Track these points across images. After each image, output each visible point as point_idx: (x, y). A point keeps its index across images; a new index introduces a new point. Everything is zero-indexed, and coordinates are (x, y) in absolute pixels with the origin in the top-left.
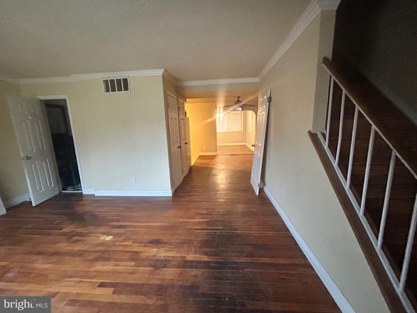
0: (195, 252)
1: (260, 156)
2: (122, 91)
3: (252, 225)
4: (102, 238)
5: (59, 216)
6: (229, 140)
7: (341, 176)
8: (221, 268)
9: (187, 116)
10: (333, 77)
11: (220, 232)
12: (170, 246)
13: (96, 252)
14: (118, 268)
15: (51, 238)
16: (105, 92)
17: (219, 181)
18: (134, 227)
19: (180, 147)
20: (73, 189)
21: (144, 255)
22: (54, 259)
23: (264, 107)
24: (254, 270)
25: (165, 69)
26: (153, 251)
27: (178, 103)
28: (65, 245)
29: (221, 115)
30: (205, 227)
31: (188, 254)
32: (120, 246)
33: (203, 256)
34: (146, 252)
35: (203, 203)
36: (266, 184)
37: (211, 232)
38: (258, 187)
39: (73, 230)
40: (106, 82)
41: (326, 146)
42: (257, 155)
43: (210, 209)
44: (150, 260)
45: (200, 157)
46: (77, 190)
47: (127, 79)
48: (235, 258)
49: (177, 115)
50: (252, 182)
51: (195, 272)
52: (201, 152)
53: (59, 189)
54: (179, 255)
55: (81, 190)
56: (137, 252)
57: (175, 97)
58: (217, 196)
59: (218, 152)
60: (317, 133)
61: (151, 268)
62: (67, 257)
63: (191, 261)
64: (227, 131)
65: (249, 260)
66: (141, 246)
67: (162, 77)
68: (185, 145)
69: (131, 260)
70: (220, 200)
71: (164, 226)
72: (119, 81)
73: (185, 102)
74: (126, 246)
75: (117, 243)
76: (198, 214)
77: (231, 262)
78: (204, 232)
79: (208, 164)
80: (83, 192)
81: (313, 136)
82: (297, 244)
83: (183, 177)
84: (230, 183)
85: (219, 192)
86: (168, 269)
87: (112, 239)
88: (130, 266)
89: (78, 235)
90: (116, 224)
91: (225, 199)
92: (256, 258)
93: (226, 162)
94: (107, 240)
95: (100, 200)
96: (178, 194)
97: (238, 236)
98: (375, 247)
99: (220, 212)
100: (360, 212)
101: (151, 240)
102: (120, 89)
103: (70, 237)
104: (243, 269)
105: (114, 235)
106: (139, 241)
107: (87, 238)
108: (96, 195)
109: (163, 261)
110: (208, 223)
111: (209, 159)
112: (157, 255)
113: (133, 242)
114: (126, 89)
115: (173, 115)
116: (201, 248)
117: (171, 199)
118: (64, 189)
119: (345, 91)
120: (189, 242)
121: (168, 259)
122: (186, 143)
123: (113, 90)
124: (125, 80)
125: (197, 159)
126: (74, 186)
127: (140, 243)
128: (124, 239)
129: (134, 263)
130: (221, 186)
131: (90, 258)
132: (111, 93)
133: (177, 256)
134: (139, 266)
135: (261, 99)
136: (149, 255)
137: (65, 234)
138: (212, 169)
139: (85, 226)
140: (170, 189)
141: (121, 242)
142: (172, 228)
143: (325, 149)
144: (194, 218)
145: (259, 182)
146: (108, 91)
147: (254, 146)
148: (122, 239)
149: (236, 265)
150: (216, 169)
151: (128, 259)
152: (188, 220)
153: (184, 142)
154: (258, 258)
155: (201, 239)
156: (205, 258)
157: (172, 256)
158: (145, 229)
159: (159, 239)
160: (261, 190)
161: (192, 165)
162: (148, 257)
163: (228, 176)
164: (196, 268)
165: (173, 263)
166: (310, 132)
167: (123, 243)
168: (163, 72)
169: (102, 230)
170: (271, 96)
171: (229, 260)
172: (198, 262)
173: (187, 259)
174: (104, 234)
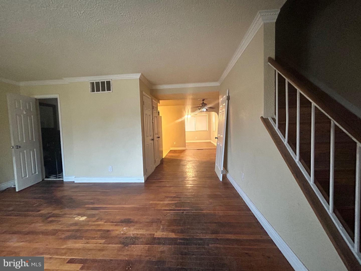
0: (163, 230)
1: (223, 145)
2: (105, 91)
3: (216, 206)
4: (76, 219)
5: (39, 200)
6: (196, 138)
7: (291, 151)
8: (187, 244)
9: (160, 115)
10: (277, 71)
11: (187, 212)
12: (140, 225)
13: (68, 231)
14: (88, 245)
15: (28, 219)
16: (91, 92)
17: (187, 170)
18: (108, 208)
19: (153, 140)
20: (56, 177)
21: (114, 234)
22: (28, 238)
23: (224, 104)
24: (218, 246)
25: (142, 74)
26: (123, 230)
27: (152, 104)
28: (40, 225)
29: (189, 116)
30: (173, 208)
31: (156, 232)
32: (92, 225)
33: (171, 234)
34: (117, 230)
35: (172, 188)
36: (229, 172)
37: (179, 212)
38: (222, 173)
39: (50, 212)
40: (93, 84)
41: (276, 128)
42: (219, 145)
43: (179, 193)
44: (120, 238)
45: (171, 151)
46: (59, 178)
47: (110, 81)
48: (201, 235)
49: (151, 112)
50: (216, 170)
51: (162, 248)
52: (172, 147)
53: (42, 177)
54: (148, 232)
55: (62, 178)
56: (108, 231)
57: (150, 98)
58: (186, 182)
59: (187, 148)
60: (268, 118)
61: (120, 245)
62: (41, 236)
63: (159, 239)
64: (194, 130)
65: (214, 236)
66: (112, 225)
67: (139, 80)
68: (157, 139)
69: (102, 237)
70: (187, 185)
71: (135, 208)
72: (103, 83)
73: (158, 103)
74: (99, 225)
75: (90, 223)
76: (167, 197)
77: (197, 239)
78: (172, 212)
79: (178, 157)
80: (64, 179)
81: (265, 121)
82: (258, 222)
83: (155, 167)
84: (197, 172)
85: (186, 178)
86: (137, 246)
87: (86, 219)
88: (100, 244)
89: (54, 217)
90: (91, 206)
91: (193, 184)
92: (220, 235)
93: (193, 155)
94: (81, 221)
95: (79, 186)
96: (151, 181)
97: (204, 215)
98: (327, 211)
99: (187, 195)
100: (311, 180)
101: (123, 220)
102: (103, 90)
103: (46, 218)
104: (208, 245)
105: (89, 216)
106: (111, 220)
107: (61, 219)
108: (75, 182)
109: (132, 238)
110: (176, 205)
111: (178, 153)
112: (127, 233)
113: (105, 222)
114: (109, 89)
115: (148, 112)
116: (169, 226)
117: (143, 185)
118: (46, 177)
119: (288, 80)
120: (158, 221)
121: (137, 236)
122: (159, 137)
123: (98, 90)
124: (109, 83)
125: (169, 153)
126: (57, 175)
127: (112, 222)
128: (97, 219)
129: (104, 241)
130: (189, 174)
131: (63, 236)
132: (95, 92)
133: (145, 234)
134: (109, 244)
135: (221, 98)
136: (119, 233)
137: (41, 216)
138: (181, 160)
139: (62, 208)
140: (143, 176)
141: (94, 222)
142: (143, 209)
143: (276, 130)
144: (163, 200)
145: (222, 169)
146: (93, 91)
147: (217, 138)
148: (94, 219)
149: (202, 242)
150: (184, 161)
151: (100, 237)
152: (158, 202)
153: (157, 136)
154: (222, 235)
155: (169, 218)
156: (172, 235)
157: (141, 234)
158: (117, 211)
159: (130, 219)
160: (224, 177)
161: (163, 158)
162: (118, 235)
163: (195, 166)
164: (164, 244)
165: (141, 240)
166: (262, 117)
167: (97, 223)
168: (140, 76)
169: (77, 211)
170: (229, 95)
171: (195, 237)
172: (166, 239)
173: (155, 237)
174: (79, 215)
